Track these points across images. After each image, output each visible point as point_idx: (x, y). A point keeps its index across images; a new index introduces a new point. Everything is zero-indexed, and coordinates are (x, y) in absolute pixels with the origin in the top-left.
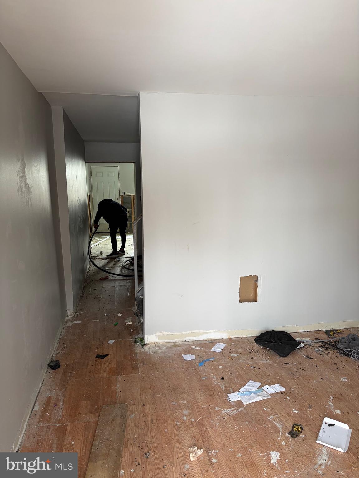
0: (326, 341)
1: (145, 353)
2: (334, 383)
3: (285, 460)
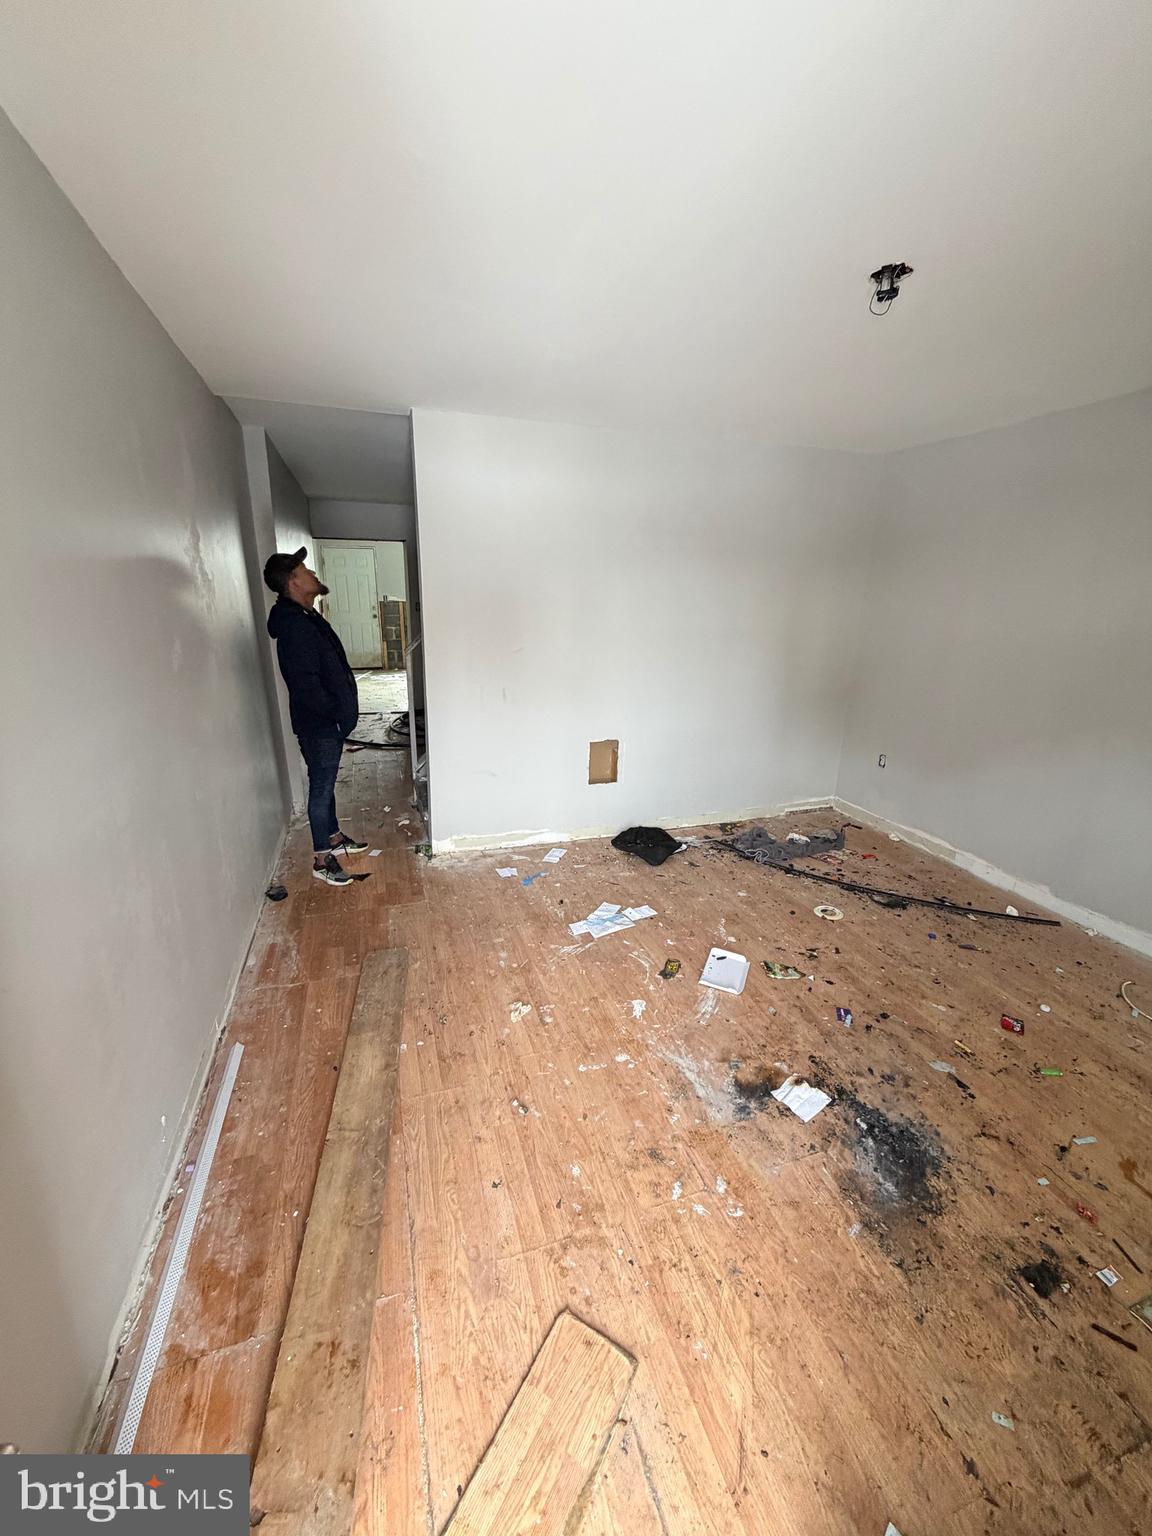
0: (719, 839)
1: (434, 869)
2: (728, 899)
3: (654, 1011)
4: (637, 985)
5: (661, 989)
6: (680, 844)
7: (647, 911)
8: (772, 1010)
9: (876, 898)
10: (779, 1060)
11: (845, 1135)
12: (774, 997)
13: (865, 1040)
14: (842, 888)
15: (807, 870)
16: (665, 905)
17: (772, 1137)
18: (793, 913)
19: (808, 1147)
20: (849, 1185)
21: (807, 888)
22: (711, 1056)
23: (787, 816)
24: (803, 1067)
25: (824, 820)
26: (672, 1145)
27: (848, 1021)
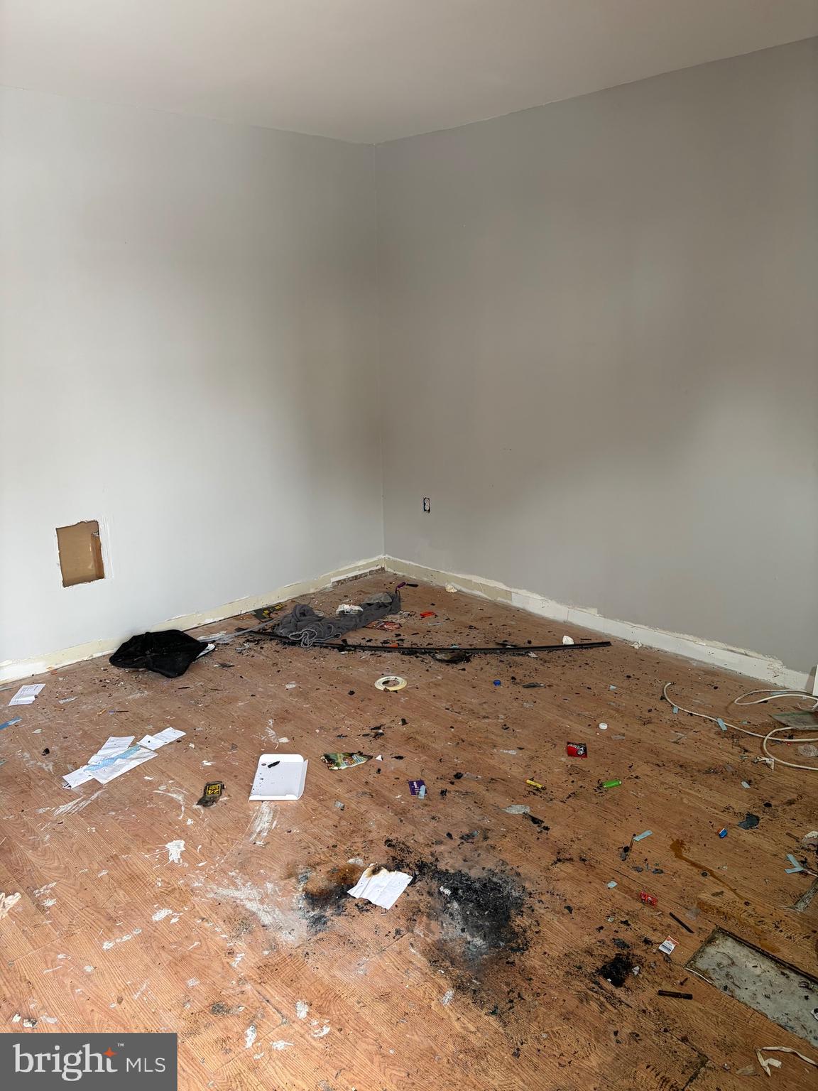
0: (256, 629)
2: (273, 697)
3: (196, 849)
4: (170, 824)
5: (203, 820)
6: (205, 644)
7: (171, 734)
8: (339, 805)
9: (439, 657)
10: (353, 856)
11: (430, 908)
12: (340, 790)
13: (441, 806)
14: (403, 653)
15: (364, 643)
16: (194, 722)
17: (355, 938)
18: (352, 693)
19: (393, 933)
20: (439, 955)
21: (366, 662)
22: (275, 876)
23: (334, 587)
24: (381, 853)
25: (377, 584)
26: (238, 989)
27: (422, 792)
